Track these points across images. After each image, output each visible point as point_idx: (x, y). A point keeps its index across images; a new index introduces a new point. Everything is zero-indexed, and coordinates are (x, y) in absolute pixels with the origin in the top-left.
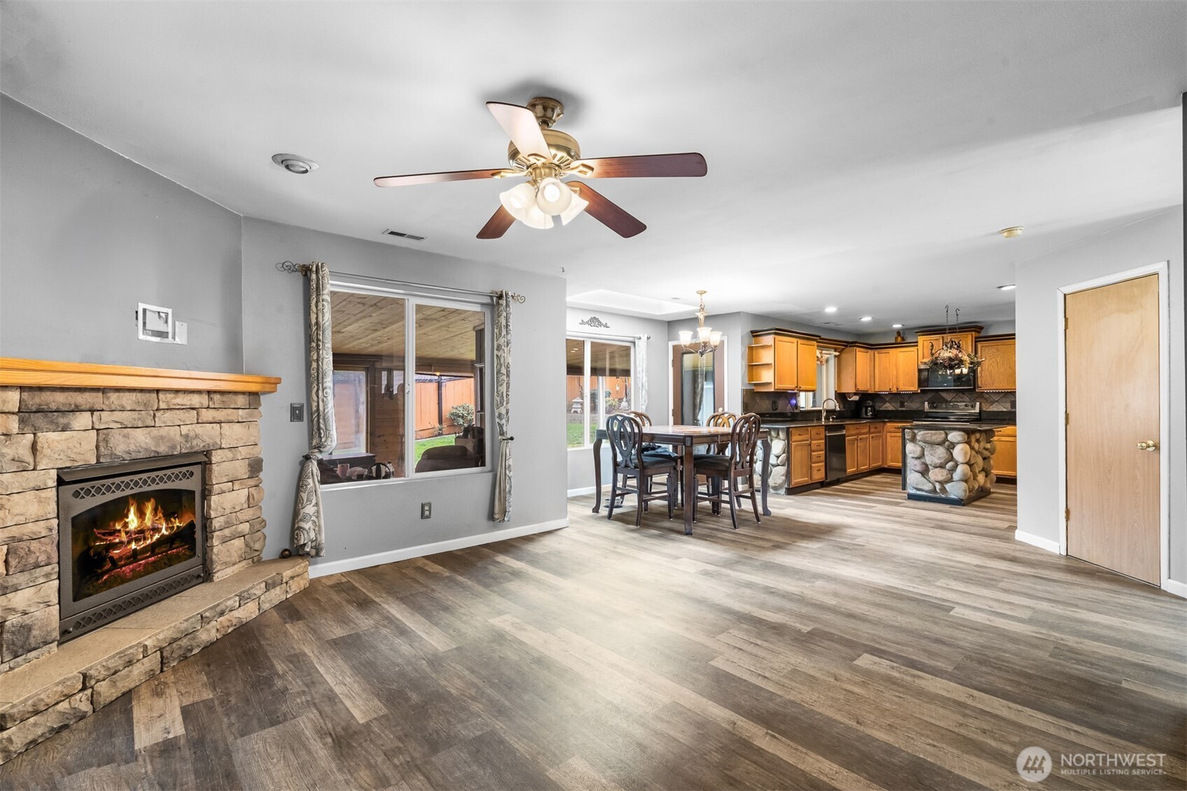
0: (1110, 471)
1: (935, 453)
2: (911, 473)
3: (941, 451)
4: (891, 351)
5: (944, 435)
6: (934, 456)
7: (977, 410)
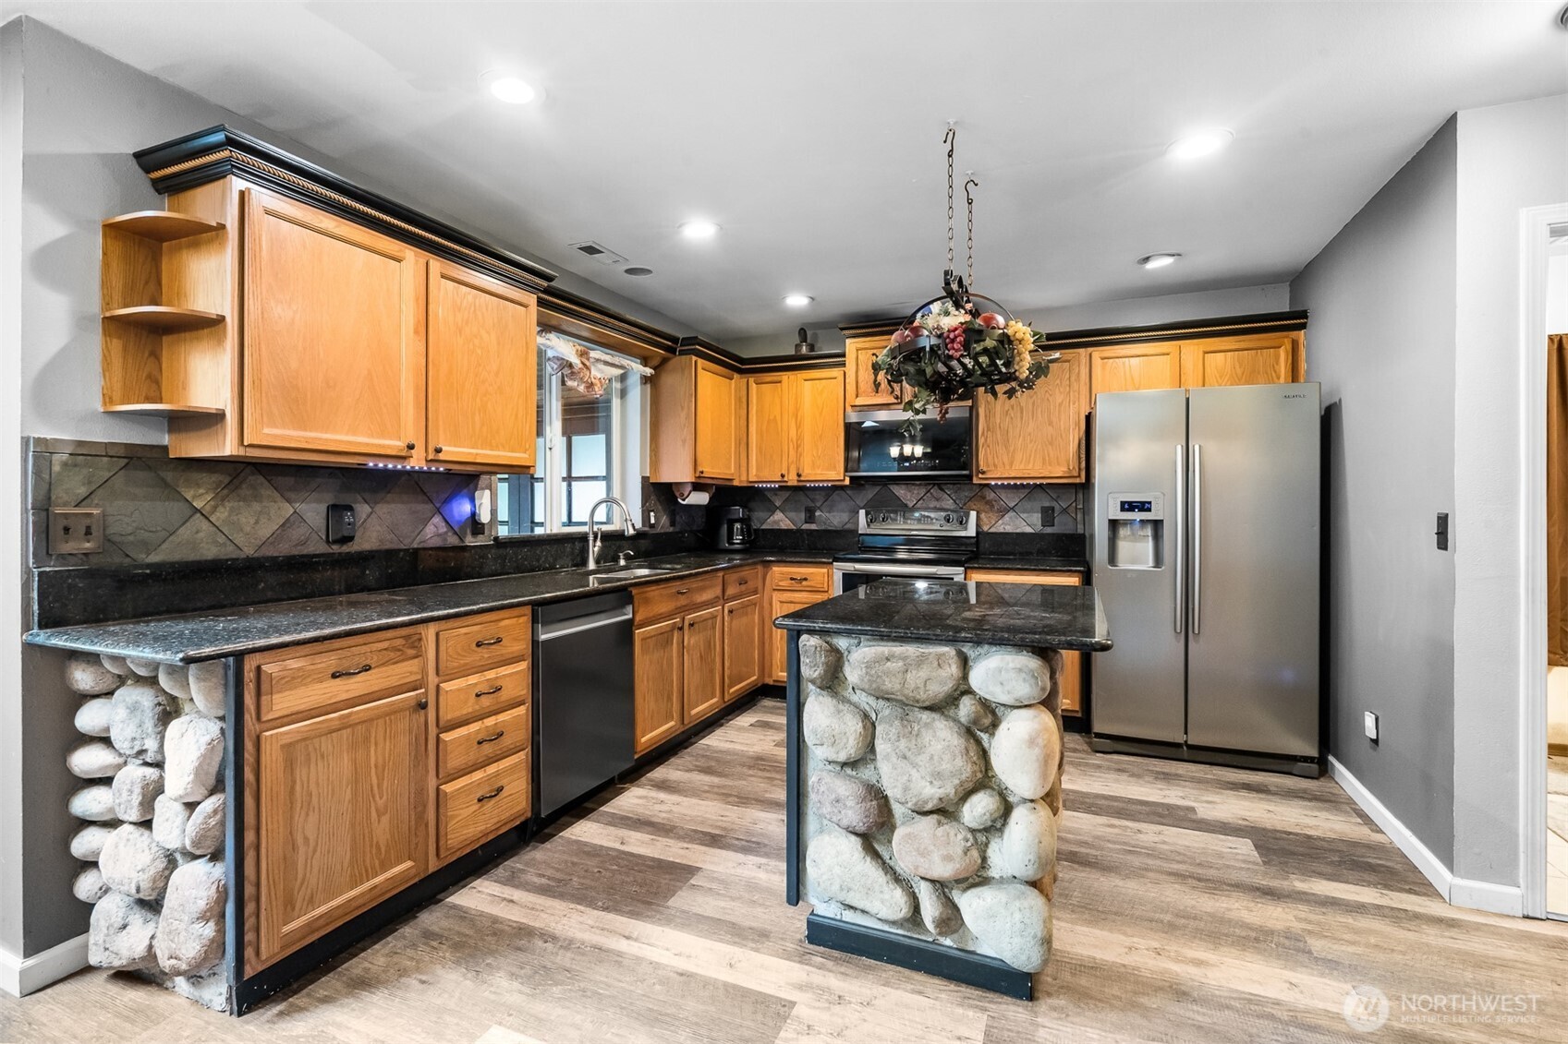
2: (821, 831)
3: (942, 738)
4: (786, 377)
5: (953, 669)
6: (915, 766)
7: (971, 531)
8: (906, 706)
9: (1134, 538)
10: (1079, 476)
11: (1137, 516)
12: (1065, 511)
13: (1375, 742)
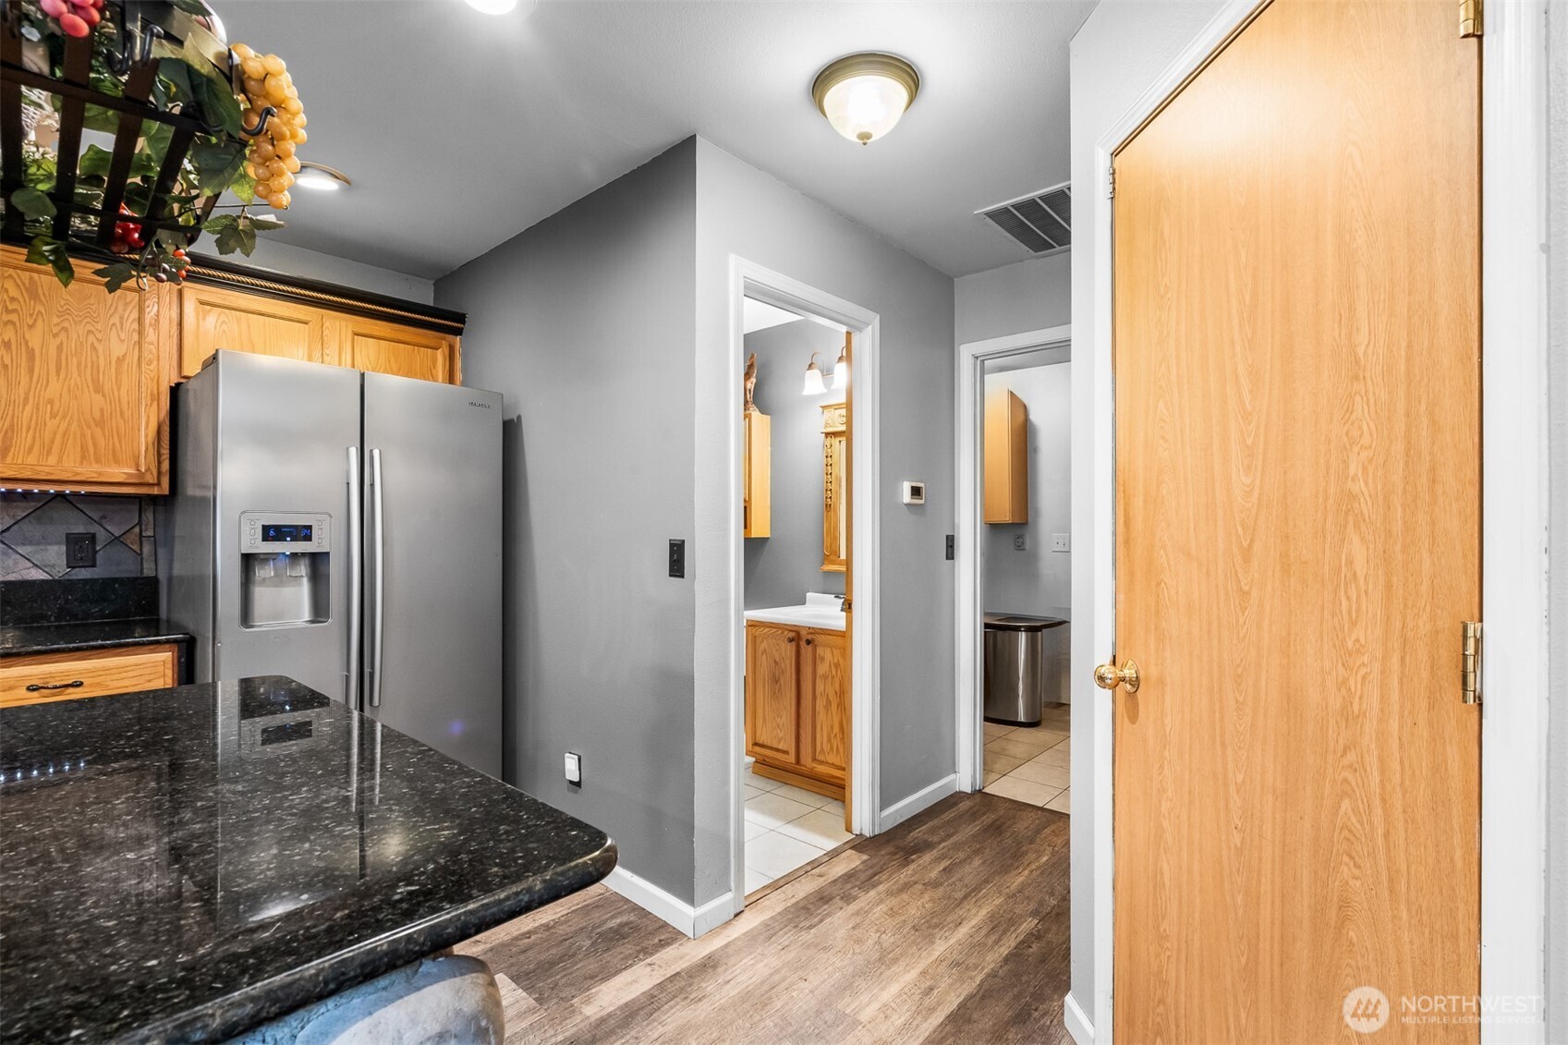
9: (279, 580)
10: (158, 484)
11: (288, 547)
12: (116, 540)
13: (578, 784)
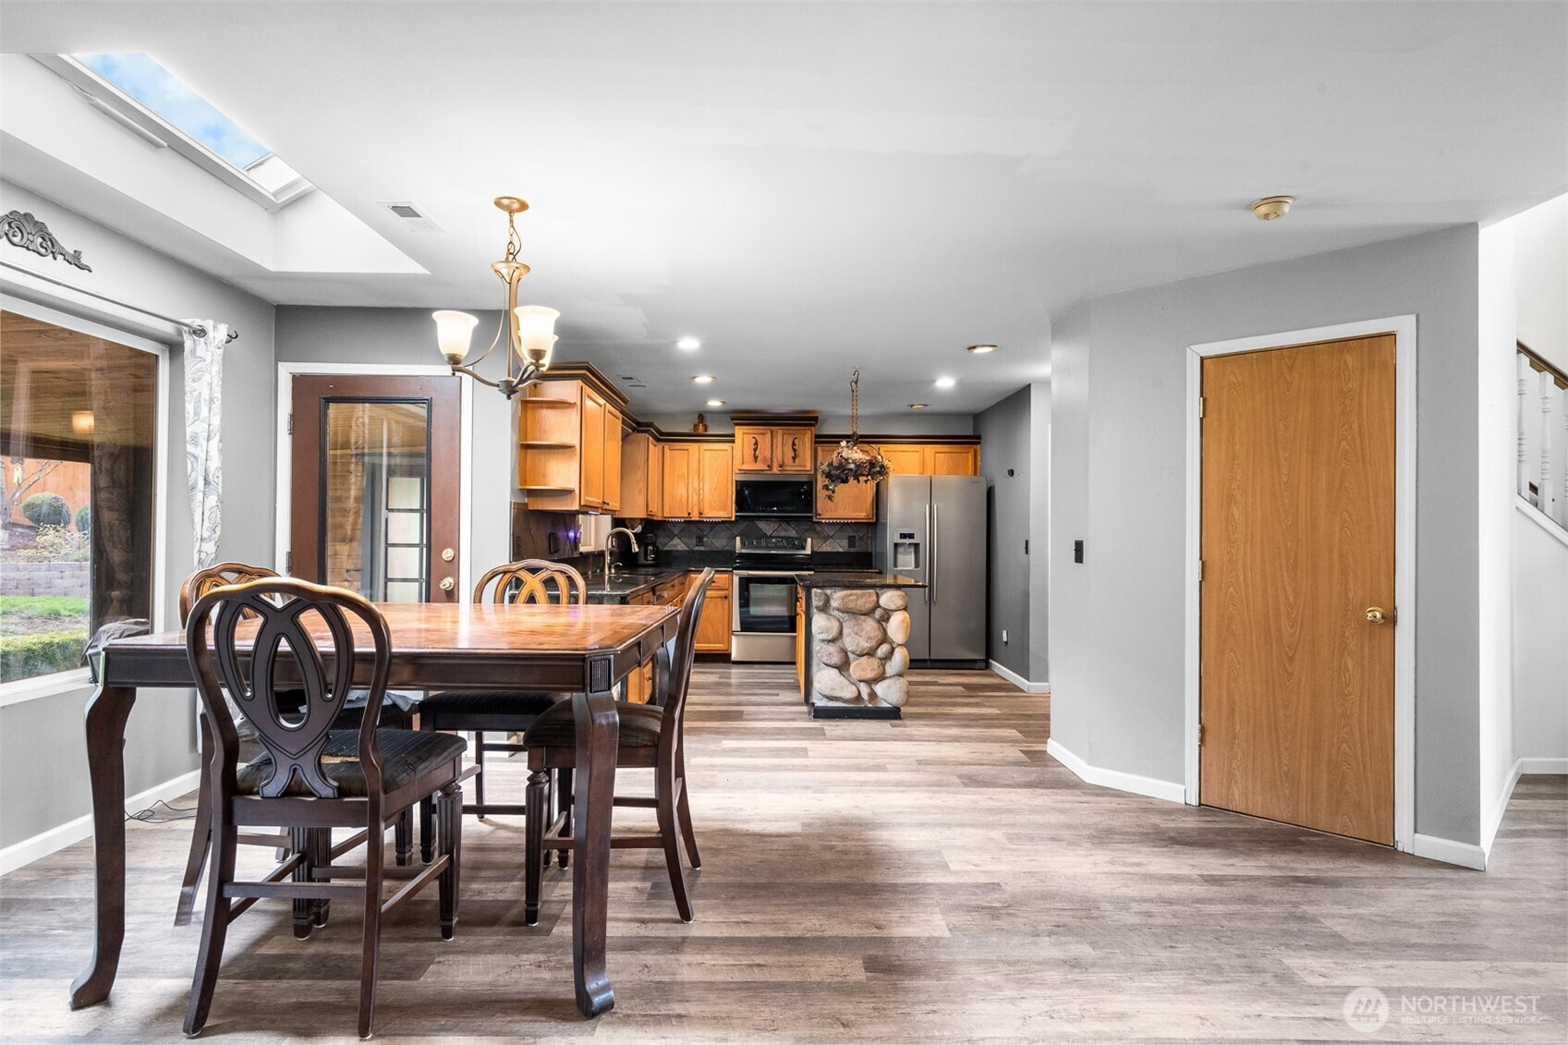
0: (1291, 659)
1: (863, 630)
2: (819, 670)
3: (870, 625)
4: (693, 447)
5: (875, 598)
6: (860, 636)
7: (808, 551)
8: (854, 613)
9: (906, 553)
10: (872, 518)
11: (908, 541)
12: (861, 538)
13: (1006, 643)
